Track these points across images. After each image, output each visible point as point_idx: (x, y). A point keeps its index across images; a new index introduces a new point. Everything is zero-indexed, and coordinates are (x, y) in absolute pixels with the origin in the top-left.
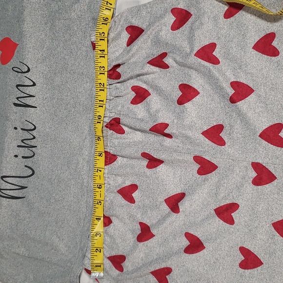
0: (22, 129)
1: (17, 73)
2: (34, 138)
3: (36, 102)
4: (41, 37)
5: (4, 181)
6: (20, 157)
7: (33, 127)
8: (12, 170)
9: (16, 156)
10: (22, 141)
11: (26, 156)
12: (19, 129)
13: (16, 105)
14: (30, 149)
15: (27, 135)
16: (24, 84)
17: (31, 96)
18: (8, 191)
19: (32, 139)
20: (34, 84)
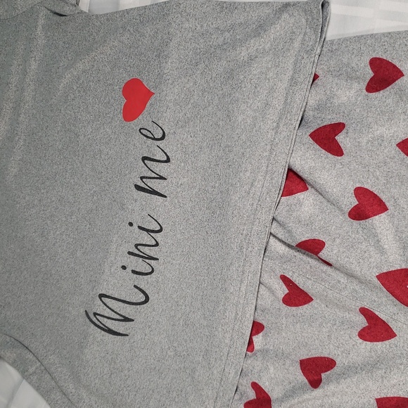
0: (140, 227)
1: (145, 138)
2: (157, 244)
3: (166, 188)
4: (188, 86)
5: (103, 302)
6: (129, 270)
7: (158, 228)
8: (115, 289)
9: (124, 268)
10: (136, 246)
11: (138, 270)
12: (135, 226)
13: (138, 188)
14: (147, 261)
15: (146, 238)
16: (155, 158)
17: (161, 178)
18: (106, 320)
19: (153, 246)
20: (168, 160)
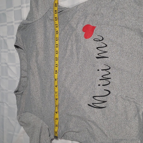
0: (102, 70)
1: (96, 42)
2: (110, 73)
3: (108, 55)
4: (107, 21)
5: (94, 99)
6: (101, 85)
7: (109, 68)
8: (98, 93)
9: (99, 85)
10: (102, 76)
11: (105, 84)
12: (100, 70)
13: (97, 58)
14: (107, 80)
15: (105, 73)
16: (102, 46)
17: (105, 52)
18: (97, 104)
19: (108, 74)
20: (106, 46)
